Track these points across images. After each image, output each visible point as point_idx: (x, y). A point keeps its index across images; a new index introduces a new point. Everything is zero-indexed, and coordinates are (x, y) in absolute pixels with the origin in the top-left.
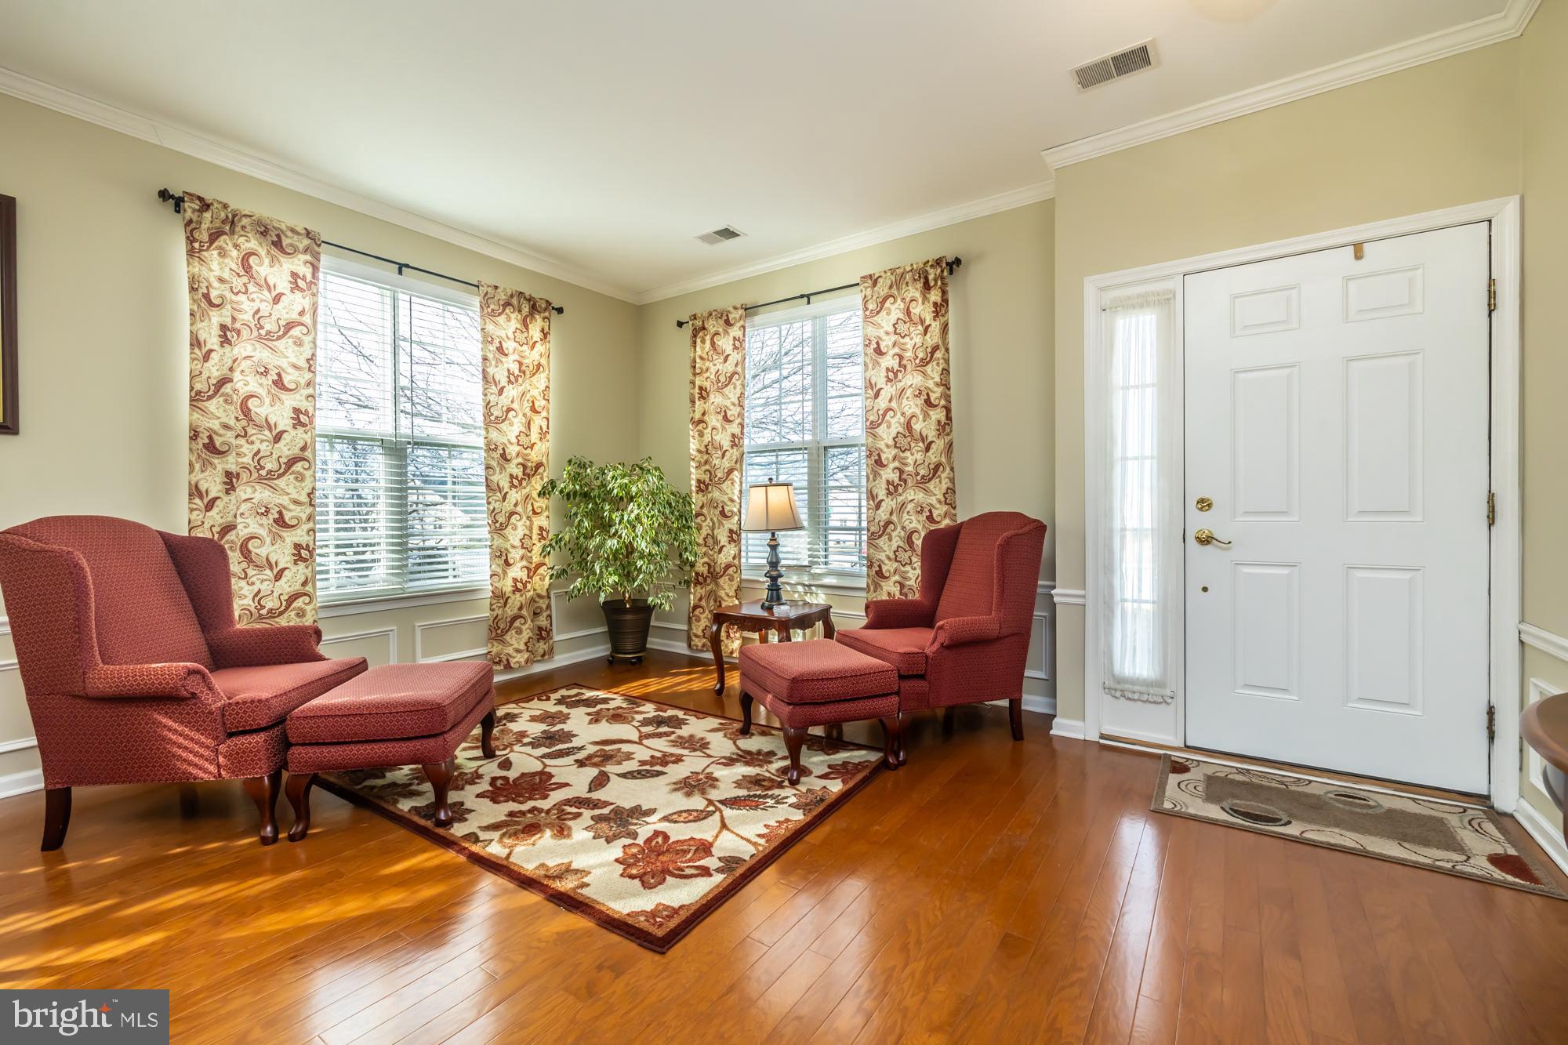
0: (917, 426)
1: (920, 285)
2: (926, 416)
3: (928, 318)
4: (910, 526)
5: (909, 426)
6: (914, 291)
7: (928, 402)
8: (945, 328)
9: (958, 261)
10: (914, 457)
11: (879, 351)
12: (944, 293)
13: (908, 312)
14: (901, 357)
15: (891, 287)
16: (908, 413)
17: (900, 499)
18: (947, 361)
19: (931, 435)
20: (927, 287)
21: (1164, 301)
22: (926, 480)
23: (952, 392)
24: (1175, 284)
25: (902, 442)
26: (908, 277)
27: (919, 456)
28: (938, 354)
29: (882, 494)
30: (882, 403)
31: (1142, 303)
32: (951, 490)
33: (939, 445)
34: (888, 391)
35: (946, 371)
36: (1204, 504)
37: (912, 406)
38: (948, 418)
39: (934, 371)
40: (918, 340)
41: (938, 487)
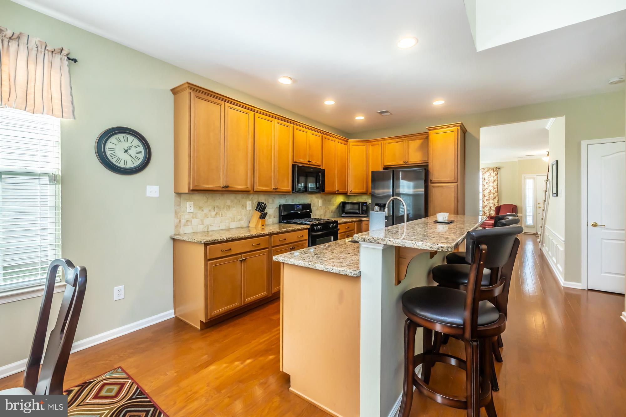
0: (492, 191)
1: (493, 171)
2: (494, 190)
3: (494, 175)
4: (490, 206)
5: (490, 191)
6: (492, 171)
7: (494, 188)
8: (497, 177)
9: (500, 168)
10: (491, 196)
11: (485, 179)
12: (497, 172)
13: (490, 174)
14: (489, 181)
15: (487, 170)
16: (490, 189)
17: (489, 202)
18: (497, 182)
19: (494, 192)
20: (494, 171)
21: (534, 179)
22: (494, 199)
23: (498, 187)
24: (535, 177)
25: (489, 193)
26: (491, 169)
27: (493, 196)
28: (496, 181)
29: (485, 201)
30: (485, 187)
31: (530, 178)
32: (498, 201)
33: (496, 194)
34: (486, 186)
35: (497, 184)
36: (539, 203)
37: (491, 188)
38: (498, 190)
39: (495, 183)
40: (493, 179)
41: (496, 200)
